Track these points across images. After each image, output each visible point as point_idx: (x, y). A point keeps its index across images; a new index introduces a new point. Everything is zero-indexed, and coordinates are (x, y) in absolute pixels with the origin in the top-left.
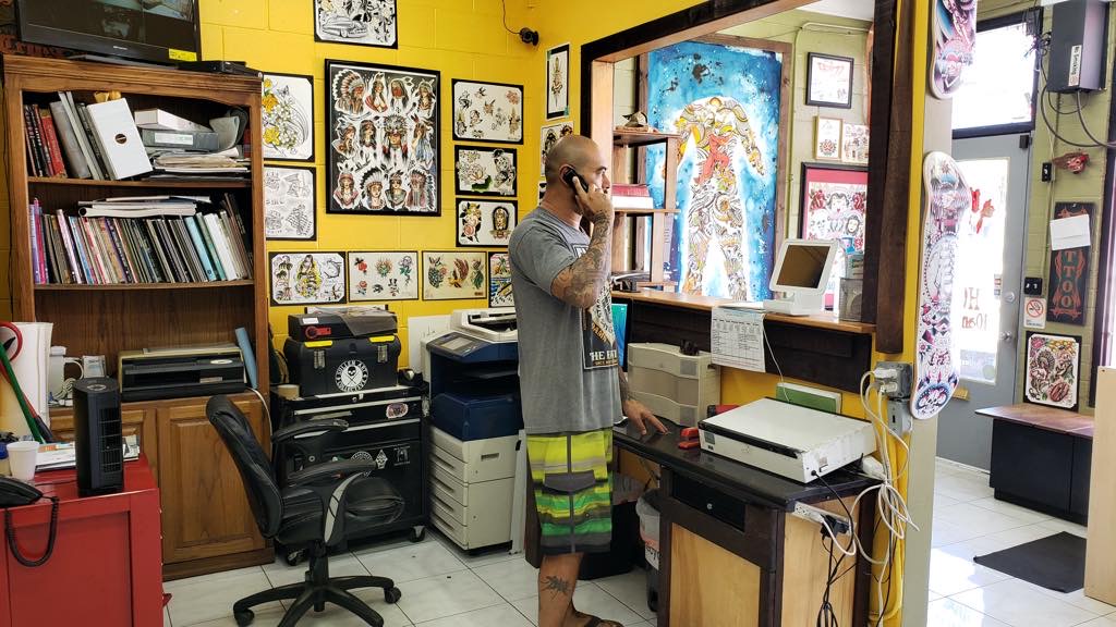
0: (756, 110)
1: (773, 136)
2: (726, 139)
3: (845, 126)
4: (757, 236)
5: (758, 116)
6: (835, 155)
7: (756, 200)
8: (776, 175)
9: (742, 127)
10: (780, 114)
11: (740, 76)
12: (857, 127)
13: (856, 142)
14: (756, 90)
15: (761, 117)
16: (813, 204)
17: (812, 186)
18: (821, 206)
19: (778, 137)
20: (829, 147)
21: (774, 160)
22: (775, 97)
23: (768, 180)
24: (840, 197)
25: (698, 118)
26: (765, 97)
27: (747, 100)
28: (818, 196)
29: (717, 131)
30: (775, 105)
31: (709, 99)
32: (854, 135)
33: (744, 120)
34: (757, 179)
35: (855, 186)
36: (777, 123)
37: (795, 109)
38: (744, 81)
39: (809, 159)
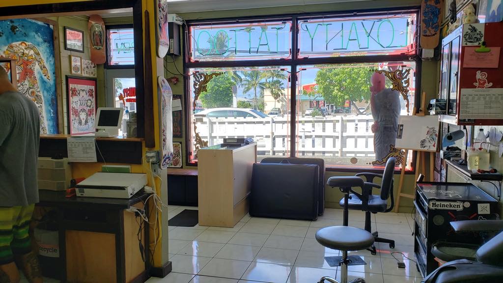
0: (43, 50)
1: (52, 63)
2: (31, 62)
3: (82, 60)
4: (49, 108)
5: (45, 53)
6: (79, 73)
7: (48, 91)
8: (55, 80)
9: (38, 58)
10: (54, 52)
11: (35, 34)
12: (87, 61)
13: (87, 67)
14: (42, 41)
15: (46, 54)
16: (72, 93)
17: (71, 86)
18: (76, 95)
19: (55, 63)
20: (77, 69)
21: (54, 73)
22: (51, 45)
23: (52, 82)
24: (83, 91)
25: (16, 51)
26: (46, 44)
27: (39, 45)
28: (74, 90)
29: (26, 58)
30: (52, 48)
31: (20, 42)
32: (86, 64)
33: (38, 54)
34: (46, 81)
35: (89, 86)
36: (54, 57)
37: (61, 51)
38: (36, 36)
39: (69, 74)
